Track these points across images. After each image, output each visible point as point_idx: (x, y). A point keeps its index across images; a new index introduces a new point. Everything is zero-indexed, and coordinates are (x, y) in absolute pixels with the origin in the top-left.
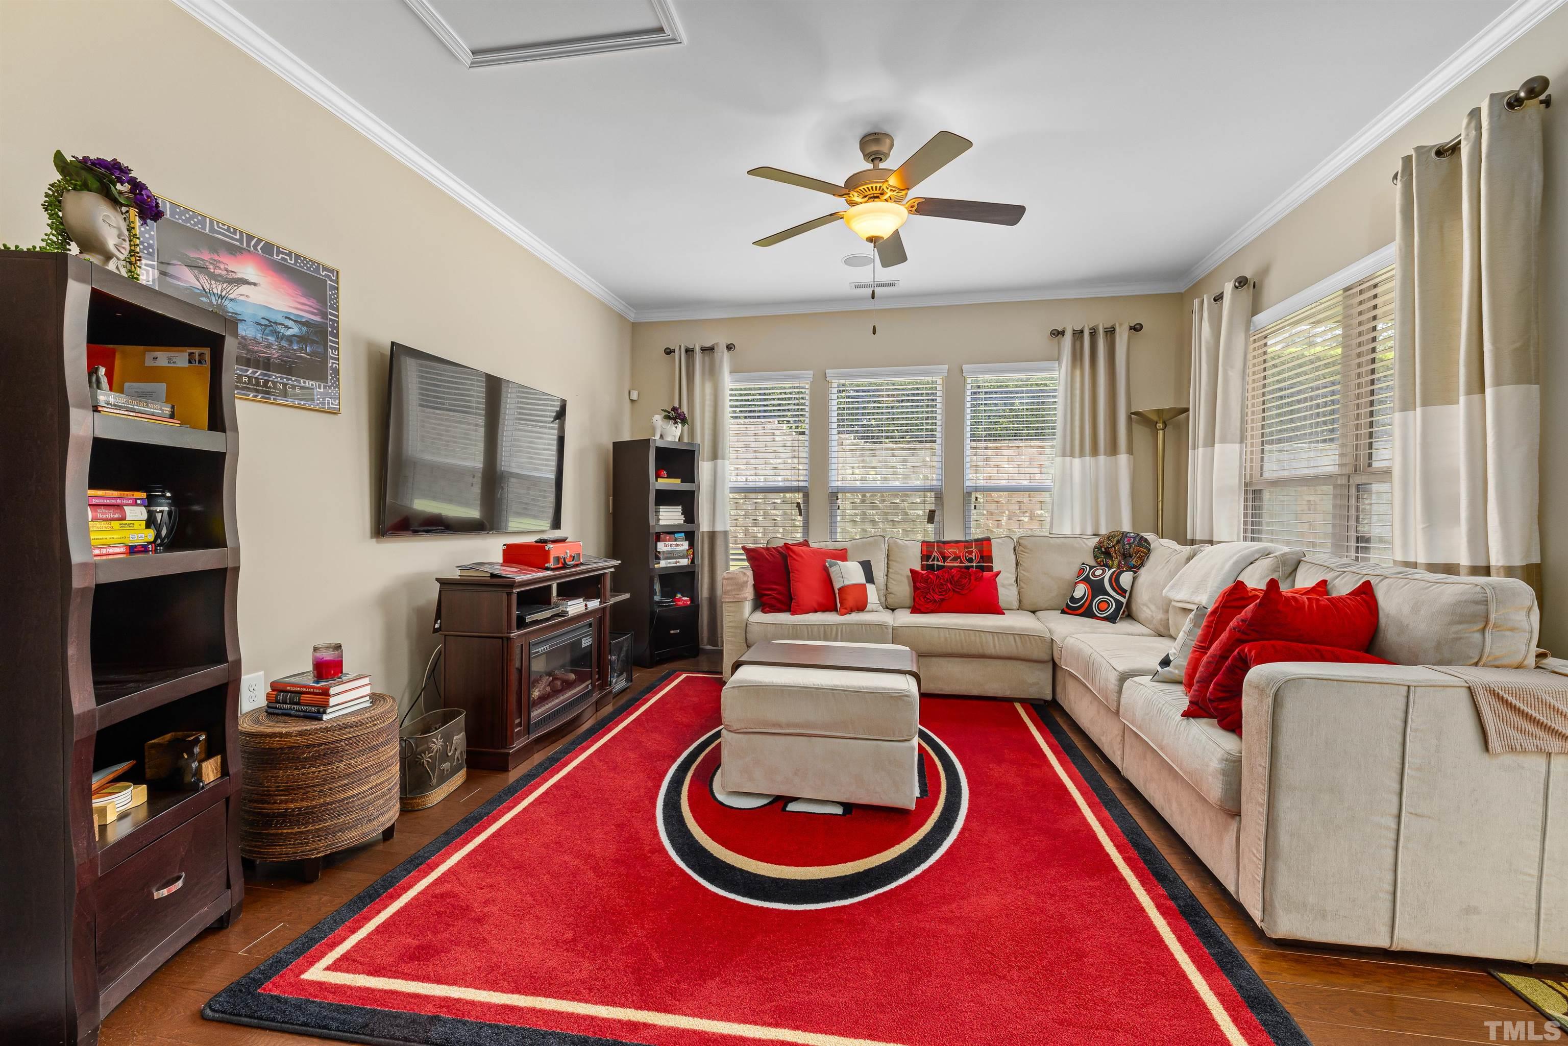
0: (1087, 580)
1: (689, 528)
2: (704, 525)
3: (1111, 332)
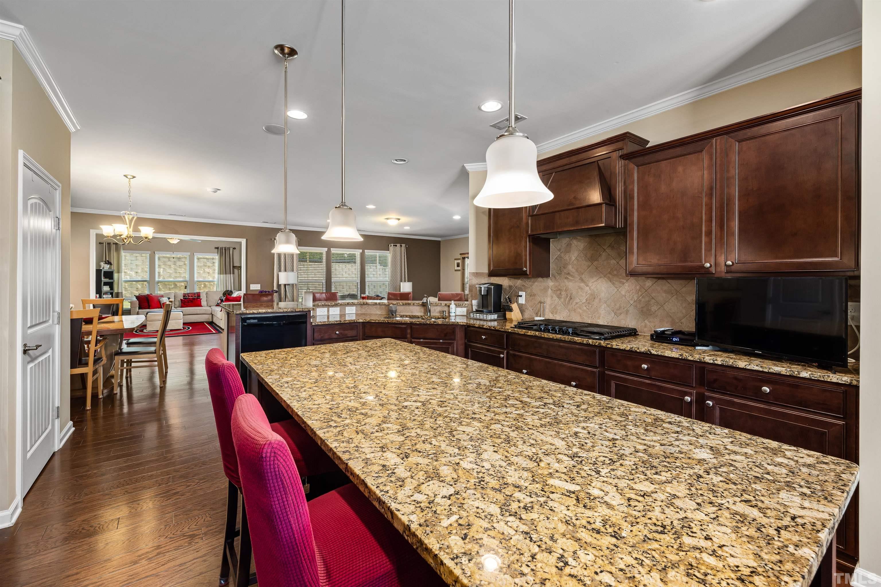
0: (221, 299)
1: (111, 291)
2: (116, 290)
3: (229, 249)
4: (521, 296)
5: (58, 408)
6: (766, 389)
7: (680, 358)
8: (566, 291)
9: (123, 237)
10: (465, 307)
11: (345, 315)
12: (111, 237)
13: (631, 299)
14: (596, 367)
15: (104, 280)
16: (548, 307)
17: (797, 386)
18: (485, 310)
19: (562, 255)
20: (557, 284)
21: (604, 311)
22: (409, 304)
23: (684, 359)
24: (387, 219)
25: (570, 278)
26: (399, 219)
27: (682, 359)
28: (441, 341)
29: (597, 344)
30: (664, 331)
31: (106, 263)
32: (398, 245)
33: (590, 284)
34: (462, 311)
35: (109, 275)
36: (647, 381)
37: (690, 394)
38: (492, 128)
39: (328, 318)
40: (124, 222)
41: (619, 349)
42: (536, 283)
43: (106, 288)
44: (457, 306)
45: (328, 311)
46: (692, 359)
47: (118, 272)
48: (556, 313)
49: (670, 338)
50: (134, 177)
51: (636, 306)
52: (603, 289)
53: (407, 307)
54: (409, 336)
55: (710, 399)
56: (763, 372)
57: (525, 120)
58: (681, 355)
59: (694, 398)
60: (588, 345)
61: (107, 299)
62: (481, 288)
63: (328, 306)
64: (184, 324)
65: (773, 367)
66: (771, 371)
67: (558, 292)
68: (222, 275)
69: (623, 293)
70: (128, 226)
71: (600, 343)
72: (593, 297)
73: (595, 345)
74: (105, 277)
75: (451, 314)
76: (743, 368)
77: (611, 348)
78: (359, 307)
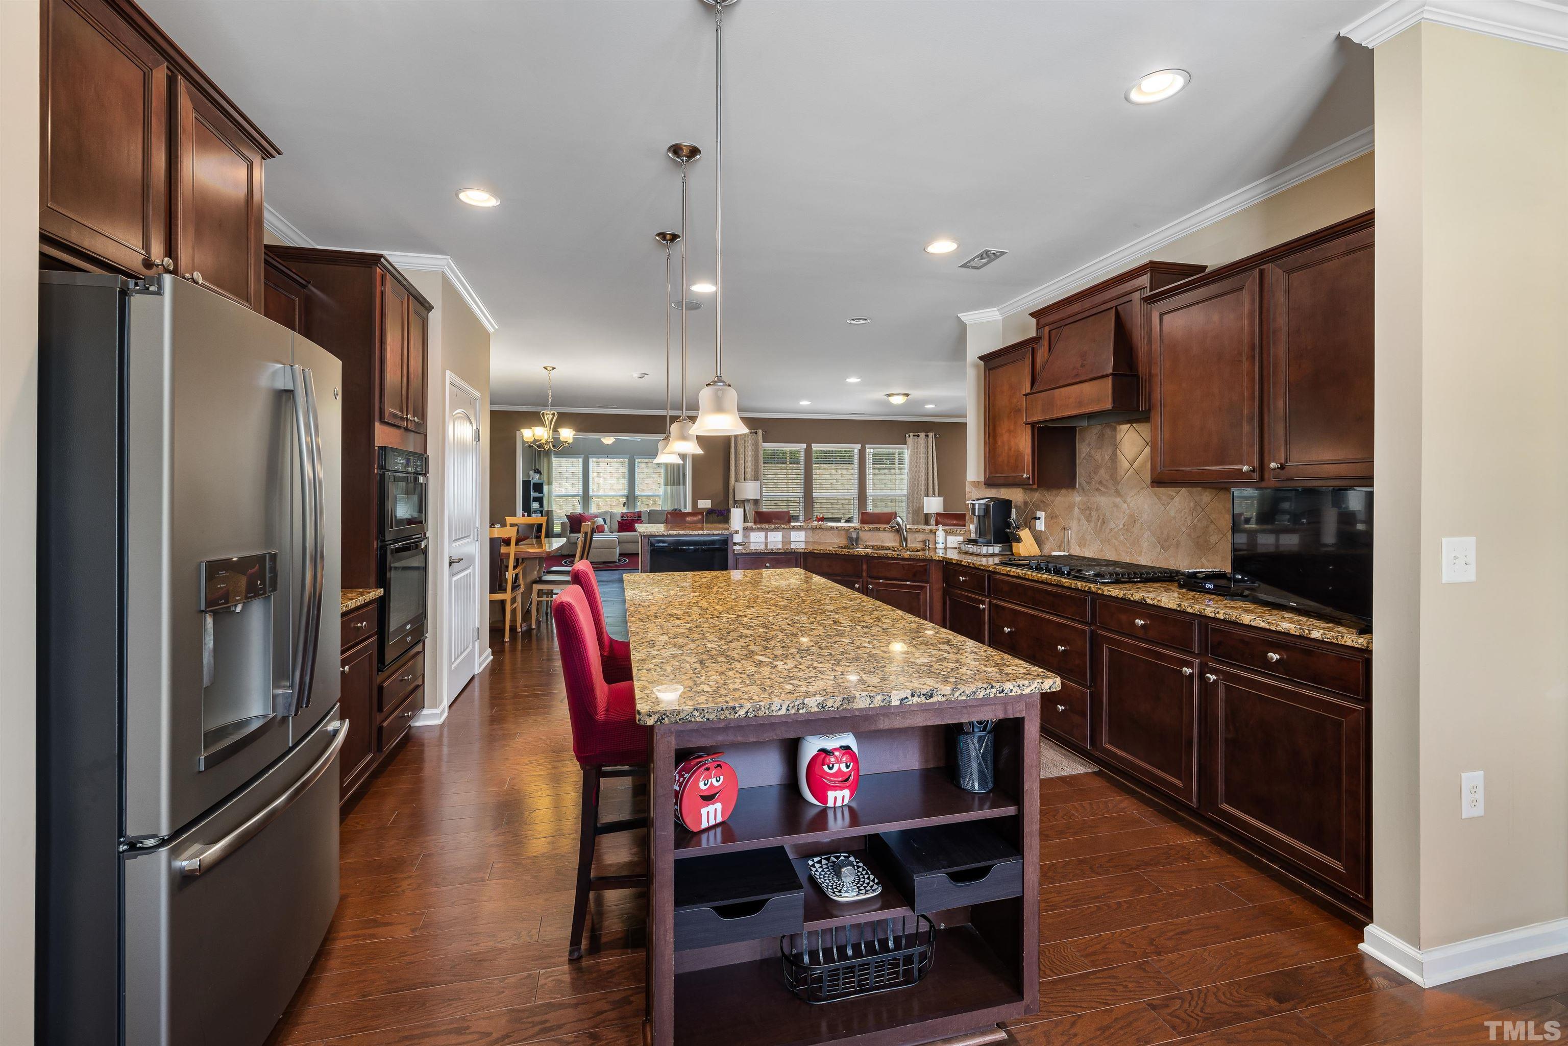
4: (1039, 518)
5: (478, 628)
6: (1274, 657)
7: (1178, 609)
8: (1097, 510)
9: (543, 441)
10: (960, 535)
11: (789, 543)
12: (531, 443)
13: (1184, 524)
14: (1086, 623)
15: (533, 494)
16: (1074, 536)
17: (1308, 653)
18: (980, 540)
19: (1093, 452)
20: (1085, 499)
21: (1146, 544)
22: (878, 530)
23: (1183, 612)
24: (889, 395)
25: (1102, 489)
26: (907, 395)
27: (1180, 611)
28: (908, 583)
29: (1086, 589)
30: (1195, 573)
31: (535, 472)
32: (922, 435)
33: (1129, 500)
34: (954, 540)
35: (539, 487)
36: (1144, 645)
37: (1190, 665)
38: (961, 268)
39: (766, 545)
40: (543, 425)
41: (1111, 596)
42: (1059, 498)
43: (535, 505)
44: (947, 533)
45: (766, 537)
46: (1191, 611)
47: (550, 483)
48: (1084, 546)
49: (1202, 583)
50: (554, 368)
51: (1189, 535)
52: (1146, 507)
53: (876, 534)
54: (864, 574)
55: (1214, 671)
56: (1269, 630)
57: (1006, 255)
58: (1179, 605)
59: (1196, 671)
60: (1077, 589)
61: (536, 519)
62: (974, 505)
63: (766, 530)
64: (621, 555)
65: (1281, 624)
66: (1279, 629)
67: (1087, 511)
68: (669, 487)
69: (1172, 513)
70: (548, 428)
71: (1090, 587)
72: (1133, 520)
73: (1084, 591)
74: (535, 491)
75: (938, 546)
76: (1248, 625)
77: (1102, 595)
78: (810, 533)
